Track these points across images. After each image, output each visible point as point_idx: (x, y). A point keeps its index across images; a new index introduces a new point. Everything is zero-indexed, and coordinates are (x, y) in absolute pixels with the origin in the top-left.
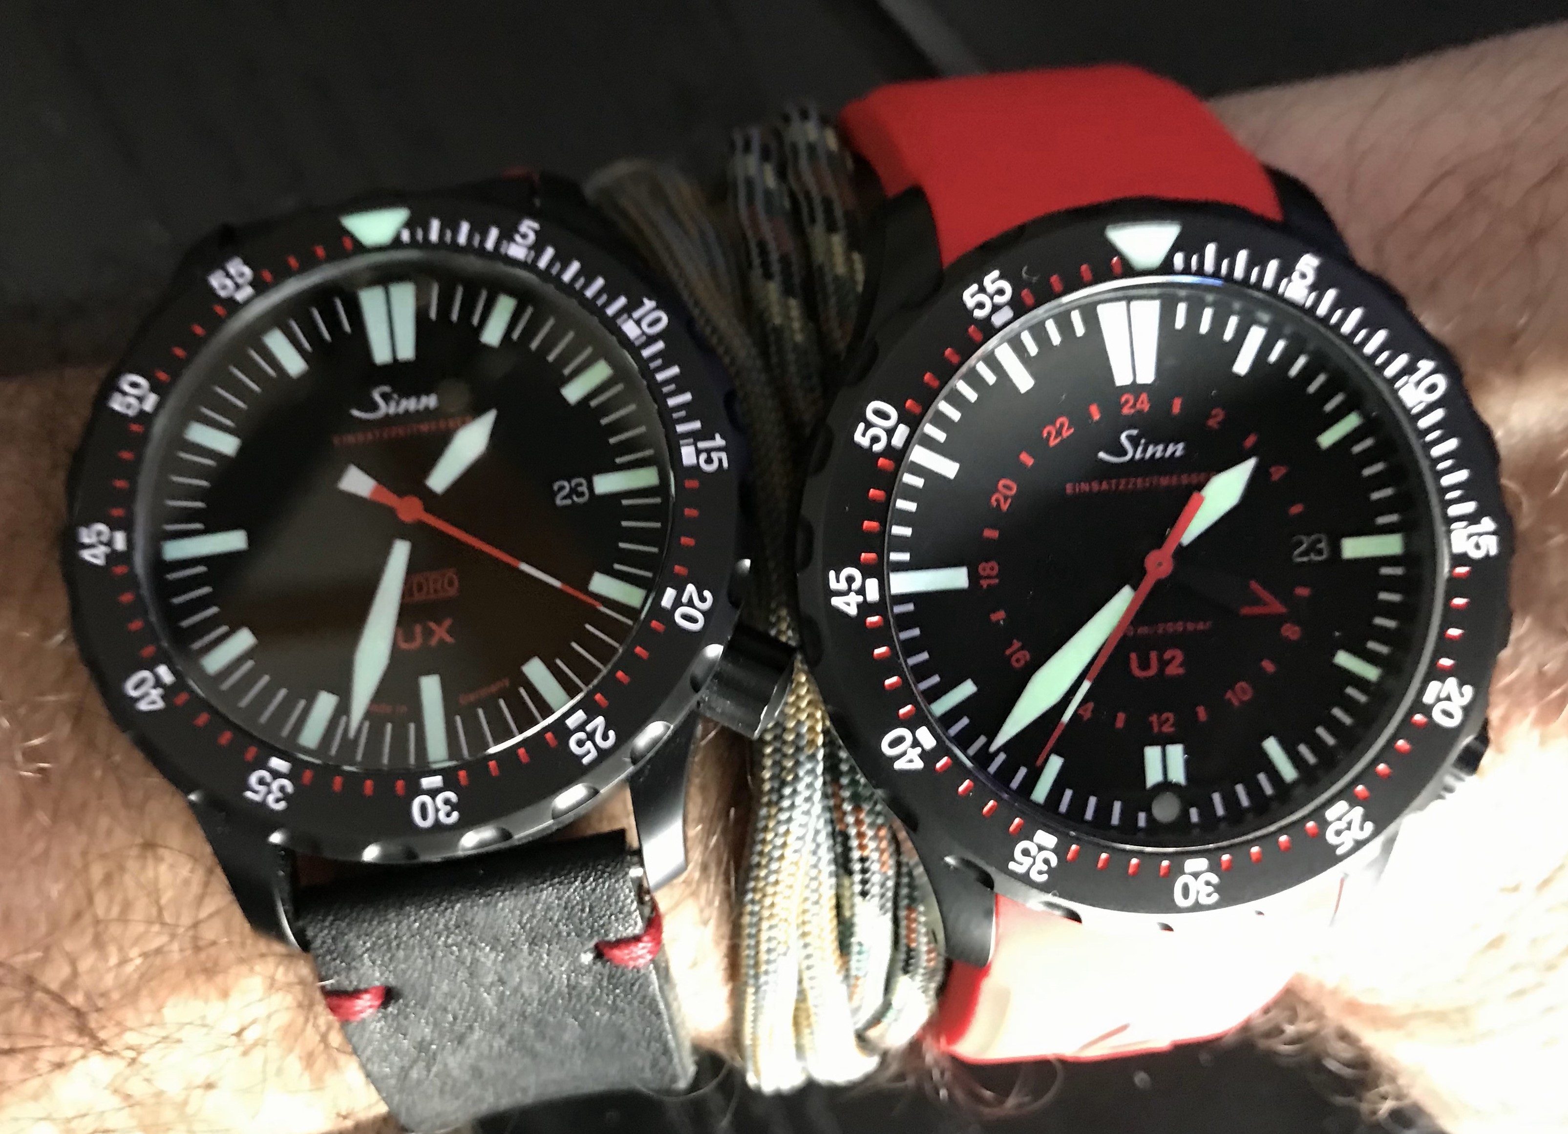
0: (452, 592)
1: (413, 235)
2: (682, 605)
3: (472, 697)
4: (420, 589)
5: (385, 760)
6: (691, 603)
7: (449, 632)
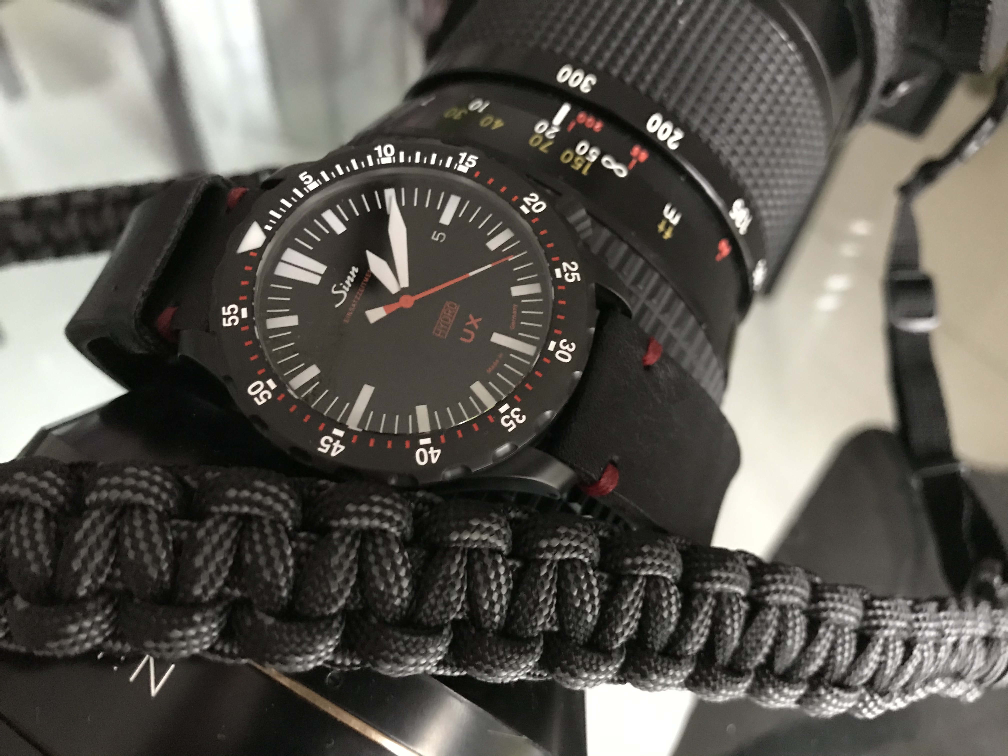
0: (457, 307)
1: (270, 224)
2: (531, 206)
3: (513, 323)
4: (447, 320)
5: (521, 374)
6: (533, 203)
7: (475, 318)
